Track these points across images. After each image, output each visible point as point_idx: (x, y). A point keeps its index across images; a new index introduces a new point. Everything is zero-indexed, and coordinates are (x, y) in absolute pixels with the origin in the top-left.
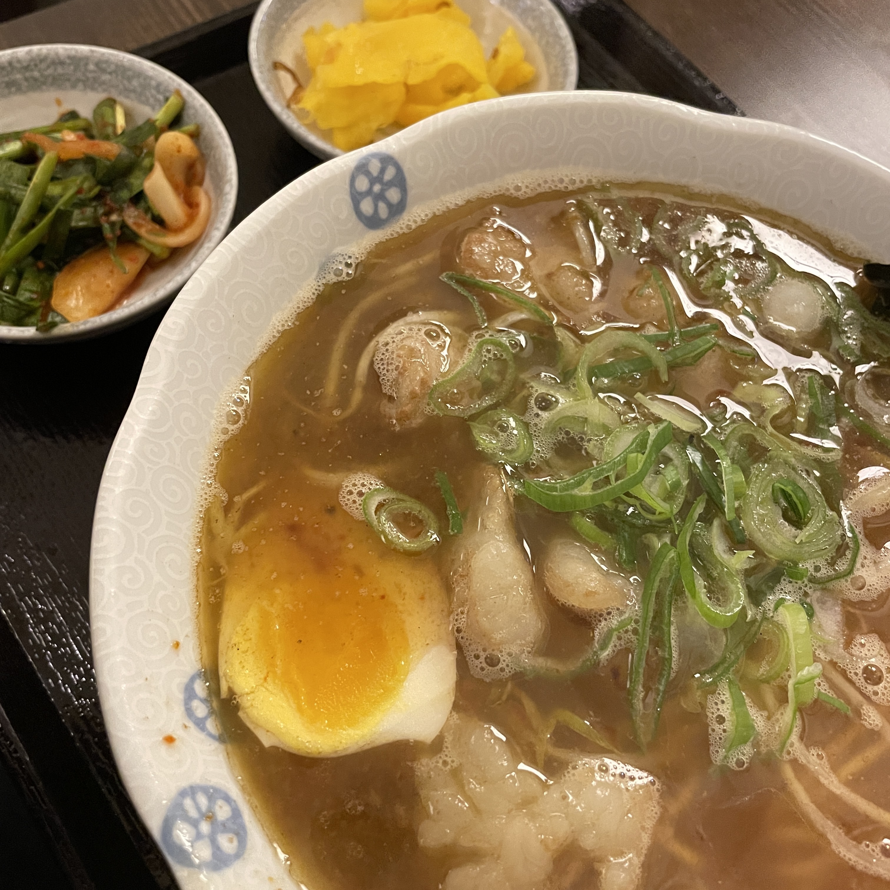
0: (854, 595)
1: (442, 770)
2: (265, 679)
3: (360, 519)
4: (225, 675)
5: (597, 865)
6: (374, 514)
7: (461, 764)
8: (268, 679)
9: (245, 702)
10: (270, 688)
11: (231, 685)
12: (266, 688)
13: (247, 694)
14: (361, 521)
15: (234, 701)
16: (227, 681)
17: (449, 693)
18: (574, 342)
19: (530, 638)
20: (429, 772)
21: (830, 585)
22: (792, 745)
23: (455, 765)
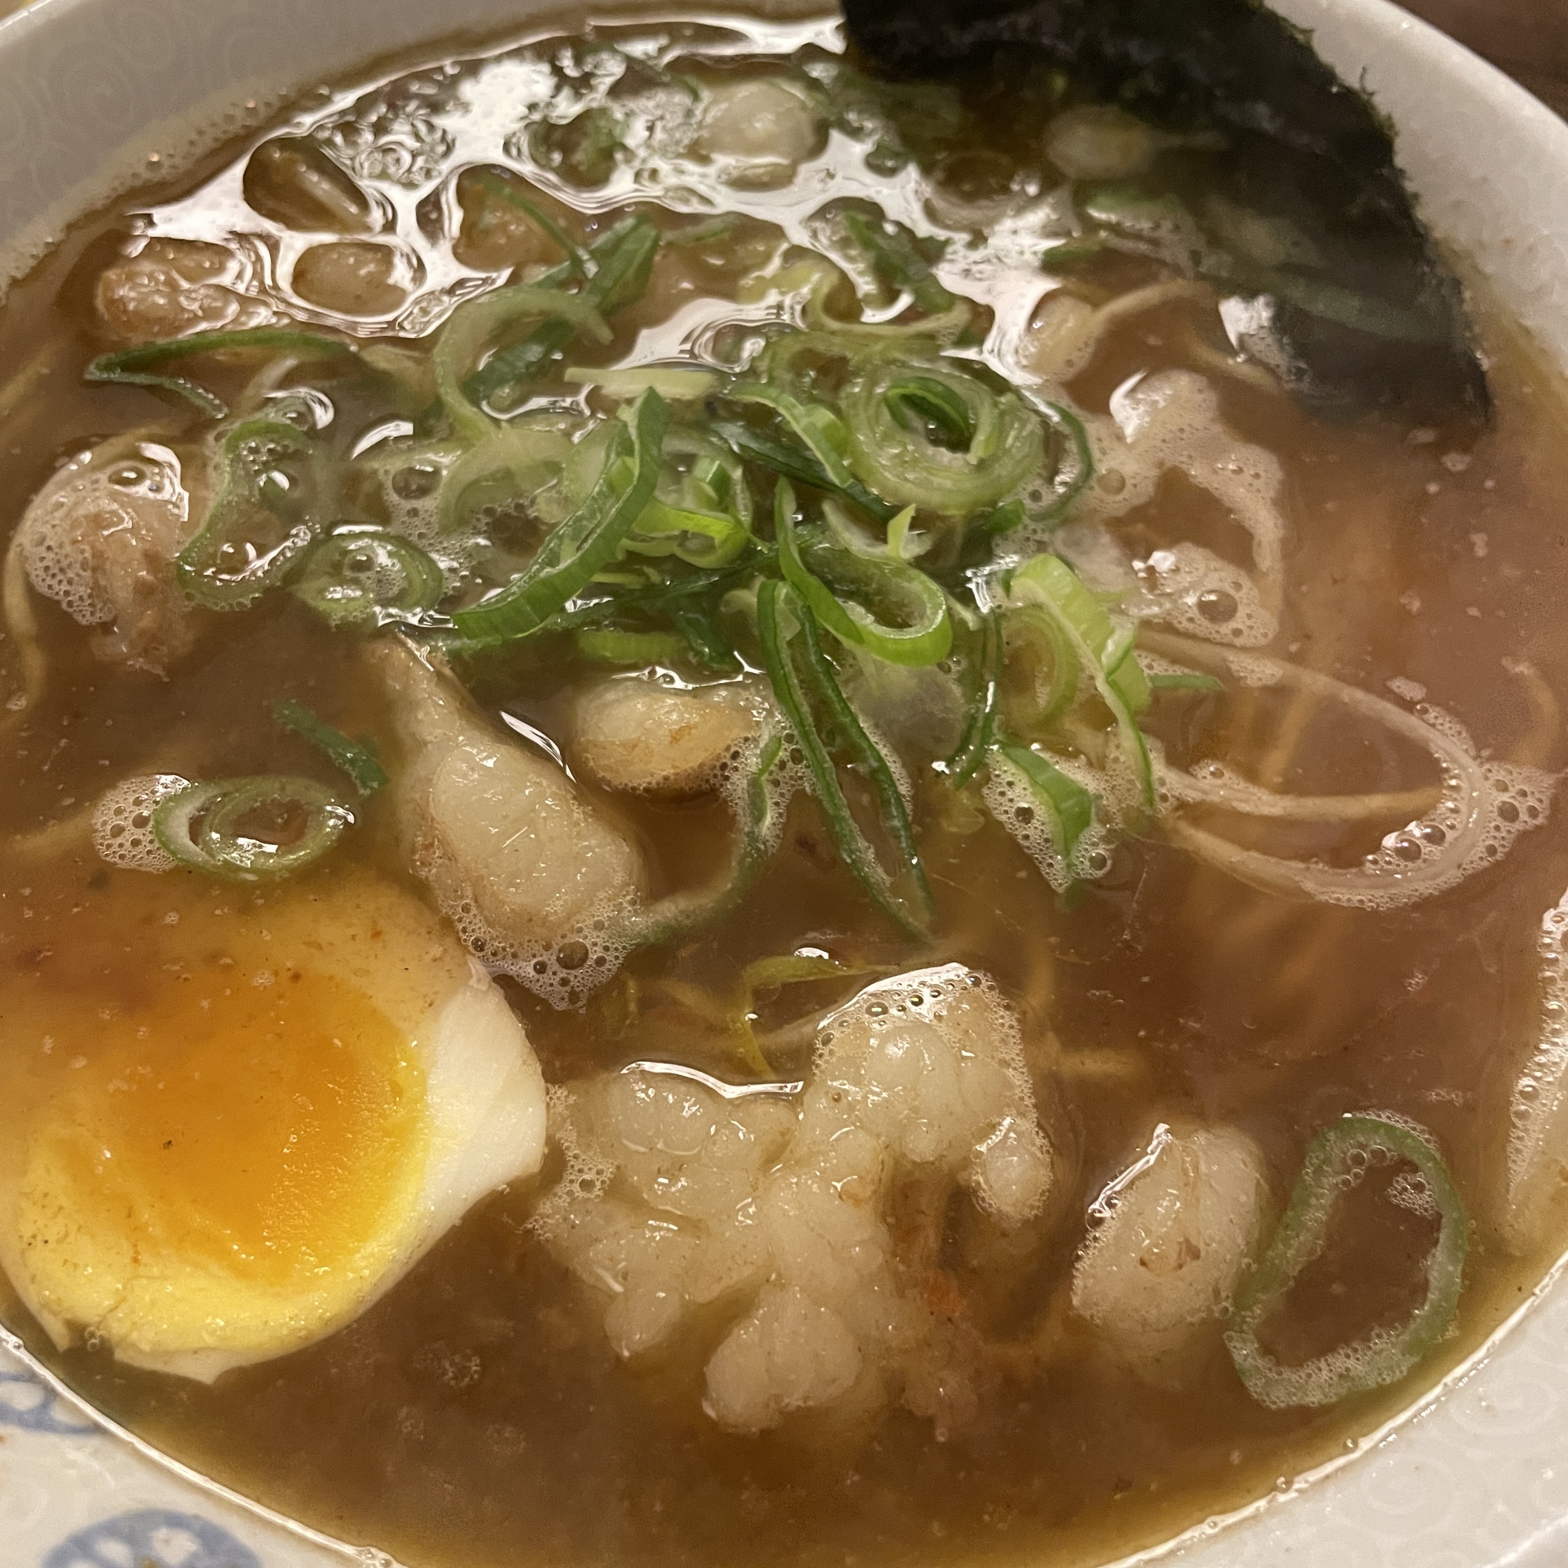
0: (1117, 504)
1: (589, 1199)
2: (135, 1260)
3: (167, 867)
4: (45, 1305)
5: (961, 1177)
6: (191, 844)
7: (618, 1167)
8: (143, 1258)
9: (117, 1329)
10: (156, 1271)
11: (69, 1316)
12: (149, 1278)
13: (112, 1310)
14: (171, 871)
15: (93, 1341)
16: (55, 1314)
17: (524, 1062)
18: (409, 358)
19: (619, 878)
20: (566, 1219)
21: (1071, 510)
22: (1162, 782)
23: (607, 1175)
